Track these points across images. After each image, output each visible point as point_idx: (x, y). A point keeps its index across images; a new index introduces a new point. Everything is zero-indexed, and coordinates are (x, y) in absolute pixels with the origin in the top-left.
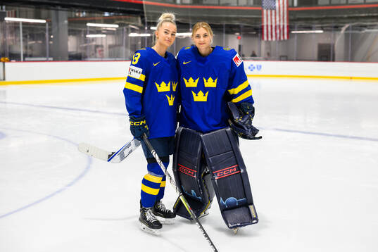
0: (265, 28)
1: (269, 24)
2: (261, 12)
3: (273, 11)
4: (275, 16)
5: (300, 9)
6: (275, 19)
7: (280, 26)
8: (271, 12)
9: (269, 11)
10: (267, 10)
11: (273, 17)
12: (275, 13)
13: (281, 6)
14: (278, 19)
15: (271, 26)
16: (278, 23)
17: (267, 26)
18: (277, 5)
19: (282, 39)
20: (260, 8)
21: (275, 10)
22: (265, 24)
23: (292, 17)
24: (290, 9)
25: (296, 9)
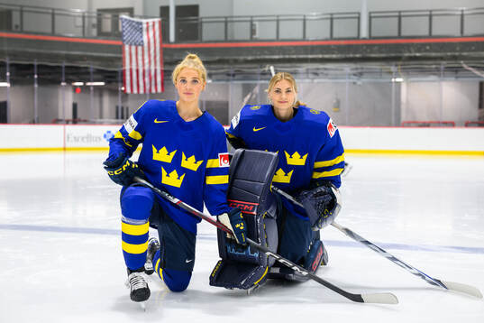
0: (128, 73)
1: (134, 68)
2: (121, 49)
3: (140, 48)
4: (143, 55)
5: (179, 46)
6: (143, 60)
7: (150, 71)
8: (137, 49)
9: (133, 48)
10: (131, 45)
11: (140, 58)
12: (143, 51)
13: (152, 41)
14: (147, 61)
15: (137, 71)
16: (147, 67)
17: (131, 70)
18: (145, 38)
19: (153, 91)
20: (120, 43)
21: (143, 46)
22: (127, 67)
23: (167, 58)
24: (165, 45)
25: (173, 46)
